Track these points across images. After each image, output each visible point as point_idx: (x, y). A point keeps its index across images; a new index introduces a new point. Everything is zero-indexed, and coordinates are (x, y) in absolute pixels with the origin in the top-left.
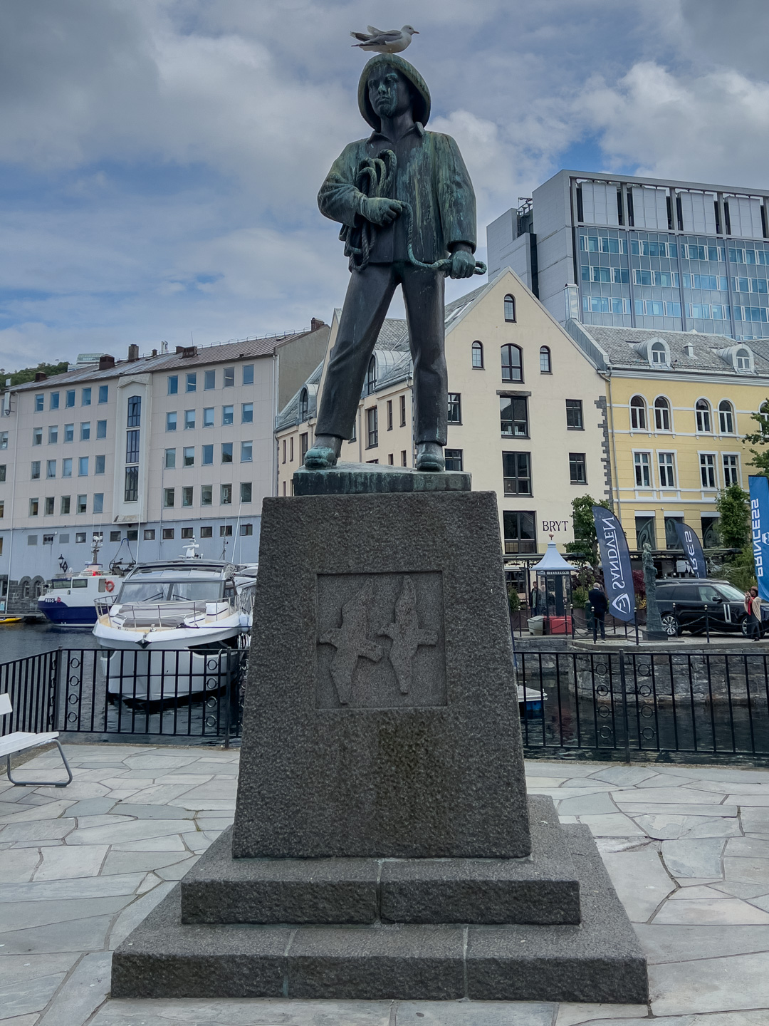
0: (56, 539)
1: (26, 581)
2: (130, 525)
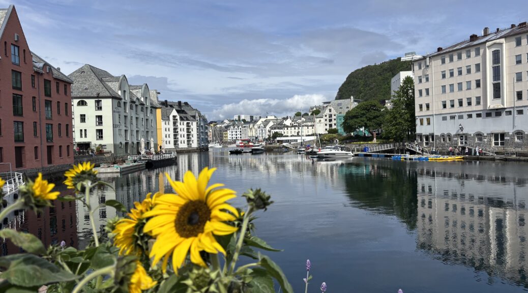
0: (457, 118)
1: (443, 135)
2: (497, 109)
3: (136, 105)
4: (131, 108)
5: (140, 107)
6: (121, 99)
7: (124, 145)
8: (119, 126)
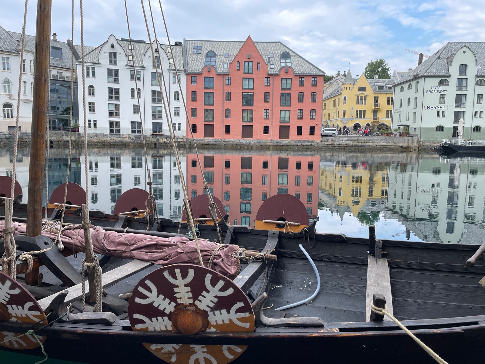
6: (449, 76)
7: (449, 129)
8: (439, 107)
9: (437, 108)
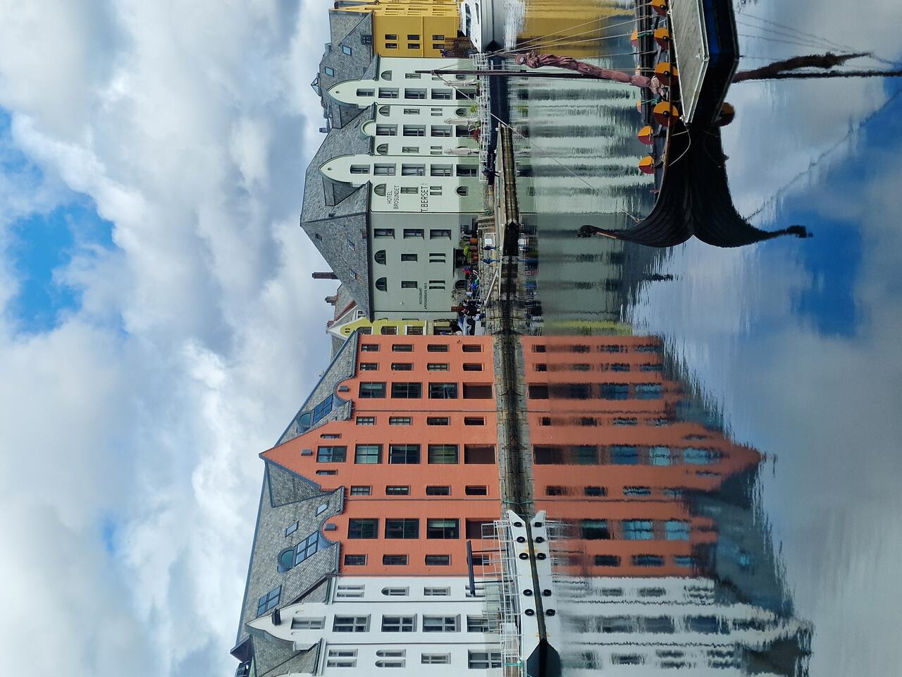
3: (379, 132)
4: (383, 150)
5: (381, 119)
6: (370, 184)
7: (461, 181)
8: (423, 194)
9: (426, 196)
